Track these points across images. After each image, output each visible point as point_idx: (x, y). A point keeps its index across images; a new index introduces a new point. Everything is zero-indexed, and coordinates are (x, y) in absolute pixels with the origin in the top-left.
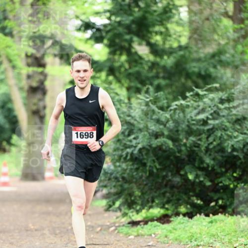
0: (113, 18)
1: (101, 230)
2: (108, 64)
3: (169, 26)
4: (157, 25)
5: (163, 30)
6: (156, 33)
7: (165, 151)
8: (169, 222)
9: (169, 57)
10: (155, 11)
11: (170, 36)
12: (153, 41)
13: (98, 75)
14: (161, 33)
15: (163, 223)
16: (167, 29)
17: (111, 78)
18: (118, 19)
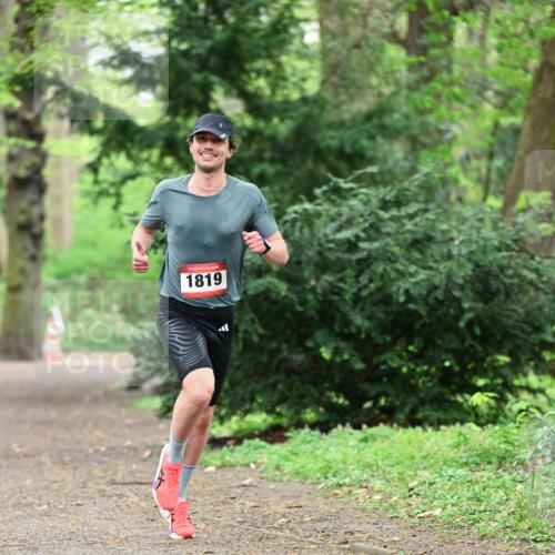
0: (174, 43)
1: (151, 456)
2: (164, 134)
3: (284, 59)
4: (260, 56)
5: (270, 66)
6: (259, 73)
7: (274, 302)
8: (283, 439)
9: (282, 120)
10: (256, 30)
11: (285, 79)
12: (250, 88)
13: (145, 155)
14: (268, 74)
15: (272, 442)
16: (279, 65)
17: (169, 161)
18: (184, 46)
